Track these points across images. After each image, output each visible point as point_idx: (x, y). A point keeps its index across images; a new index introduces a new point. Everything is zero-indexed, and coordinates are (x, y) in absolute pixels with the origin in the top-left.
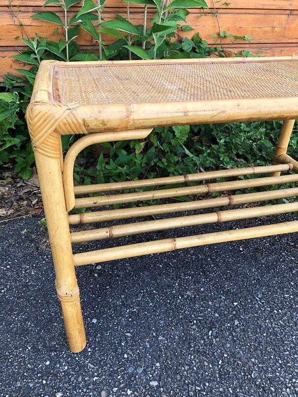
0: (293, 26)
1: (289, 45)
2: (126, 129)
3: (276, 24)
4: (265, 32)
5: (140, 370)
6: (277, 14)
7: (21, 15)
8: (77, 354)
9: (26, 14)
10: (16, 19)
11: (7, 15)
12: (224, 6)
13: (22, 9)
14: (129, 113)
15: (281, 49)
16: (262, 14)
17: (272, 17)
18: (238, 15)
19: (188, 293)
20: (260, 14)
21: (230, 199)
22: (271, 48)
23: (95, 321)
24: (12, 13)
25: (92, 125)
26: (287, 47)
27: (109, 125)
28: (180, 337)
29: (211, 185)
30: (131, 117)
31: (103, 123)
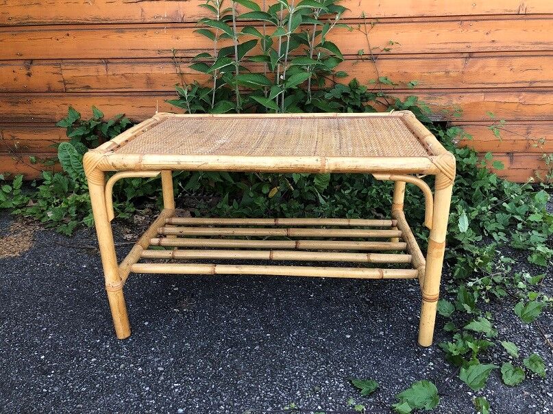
0: (473, 70)
1: (471, 90)
2: (141, 170)
3: (449, 68)
4: (437, 77)
5: (156, 360)
6: (451, 58)
7: (182, 65)
8: (120, 340)
9: (186, 64)
10: (178, 69)
11: (170, 65)
12: (384, 52)
13: (184, 60)
14: (141, 160)
15: (460, 95)
16: (432, 58)
17: (444, 62)
18: (401, 61)
19: (235, 320)
20: (429, 58)
21: (296, 243)
22: (446, 93)
23: (146, 323)
24: (175, 64)
25: (118, 166)
26: (469, 92)
27: (128, 167)
28: (202, 347)
29: (291, 229)
30: (142, 163)
31: (124, 165)
